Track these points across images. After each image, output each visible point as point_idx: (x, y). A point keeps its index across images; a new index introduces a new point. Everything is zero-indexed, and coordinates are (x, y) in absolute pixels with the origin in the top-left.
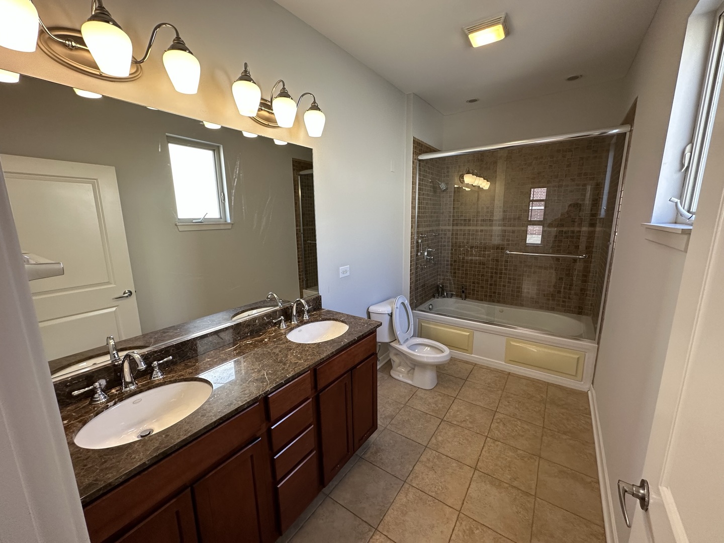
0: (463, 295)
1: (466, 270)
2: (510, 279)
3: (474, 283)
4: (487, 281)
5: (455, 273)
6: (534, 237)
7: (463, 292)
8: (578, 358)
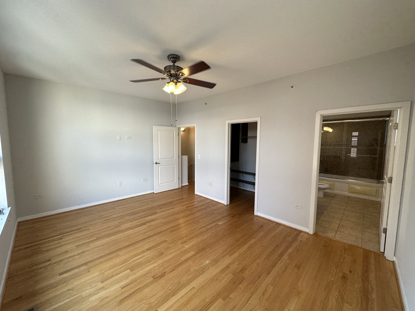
0: (327, 172)
1: (328, 163)
2: (347, 166)
3: (331, 168)
4: (337, 167)
5: (323, 164)
6: (354, 153)
7: (327, 171)
8: (376, 190)
